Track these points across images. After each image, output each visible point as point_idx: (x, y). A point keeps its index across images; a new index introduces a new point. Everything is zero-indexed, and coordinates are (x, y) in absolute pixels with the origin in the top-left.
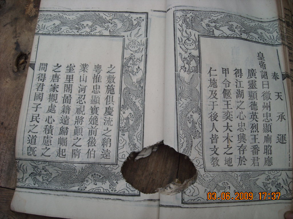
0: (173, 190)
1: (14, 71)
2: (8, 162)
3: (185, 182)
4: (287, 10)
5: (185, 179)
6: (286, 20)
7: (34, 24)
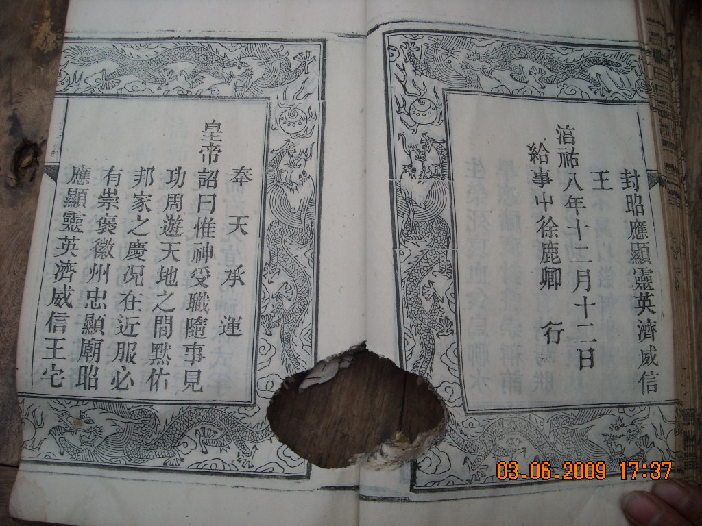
0: (391, 458)
1: (8, 186)
3: (418, 438)
4: (654, 24)
5: (419, 431)
6: (653, 46)
7: (53, 71)
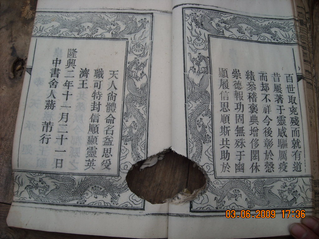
0: (182, 200)
1: (10, 78)
2: (5, 175)
3: (195, 192)
4: (300, 8)
5: (195, 189)
6: (300, 18)
7: (31, 27)
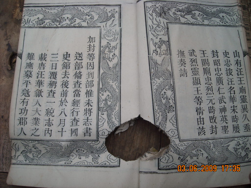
1: (8, 70)
3: (161, 150)
